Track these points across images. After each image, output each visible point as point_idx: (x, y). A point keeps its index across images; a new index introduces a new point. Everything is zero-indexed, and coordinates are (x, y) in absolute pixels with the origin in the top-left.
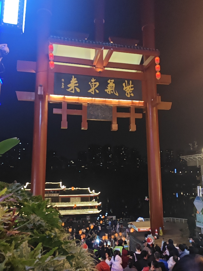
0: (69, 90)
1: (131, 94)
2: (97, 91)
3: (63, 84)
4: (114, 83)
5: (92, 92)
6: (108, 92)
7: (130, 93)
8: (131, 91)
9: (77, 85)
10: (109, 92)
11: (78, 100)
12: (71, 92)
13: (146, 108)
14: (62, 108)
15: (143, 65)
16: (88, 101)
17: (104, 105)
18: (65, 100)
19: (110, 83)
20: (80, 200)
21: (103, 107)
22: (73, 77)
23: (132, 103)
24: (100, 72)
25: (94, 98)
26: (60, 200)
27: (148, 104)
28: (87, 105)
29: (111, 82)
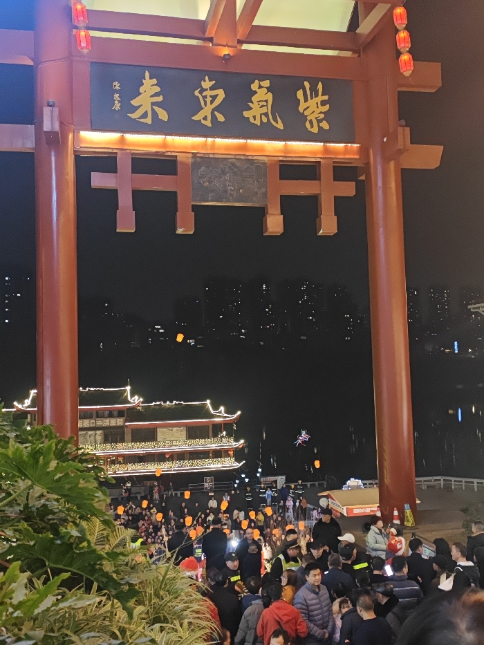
0: (134, 116)
1: (321, 124)
2: (221, 118)
3: (116, 96)
4: (269, 89)
5: (205, 118)
6: (252, 120)
7: (319, 121)
8: (321, 113)
9: (160, 99)
10: (254, 117)
11: (164, 145)
12: (142, 120)
13: (368, 164)
14: (116, 172)
15: (355, 33)
16: (193, 147)
17: (242, 158)
18: (125, 147)
19: (258, 90)
20: (184, 433)
21: (238, 164)
22: (147, 74)
23: (326, 150)
24: (227, 58)
25: (210, 140)
26: (128, 436)
27: (371, 151)
28: (190, 161)
29: (260, 87)
